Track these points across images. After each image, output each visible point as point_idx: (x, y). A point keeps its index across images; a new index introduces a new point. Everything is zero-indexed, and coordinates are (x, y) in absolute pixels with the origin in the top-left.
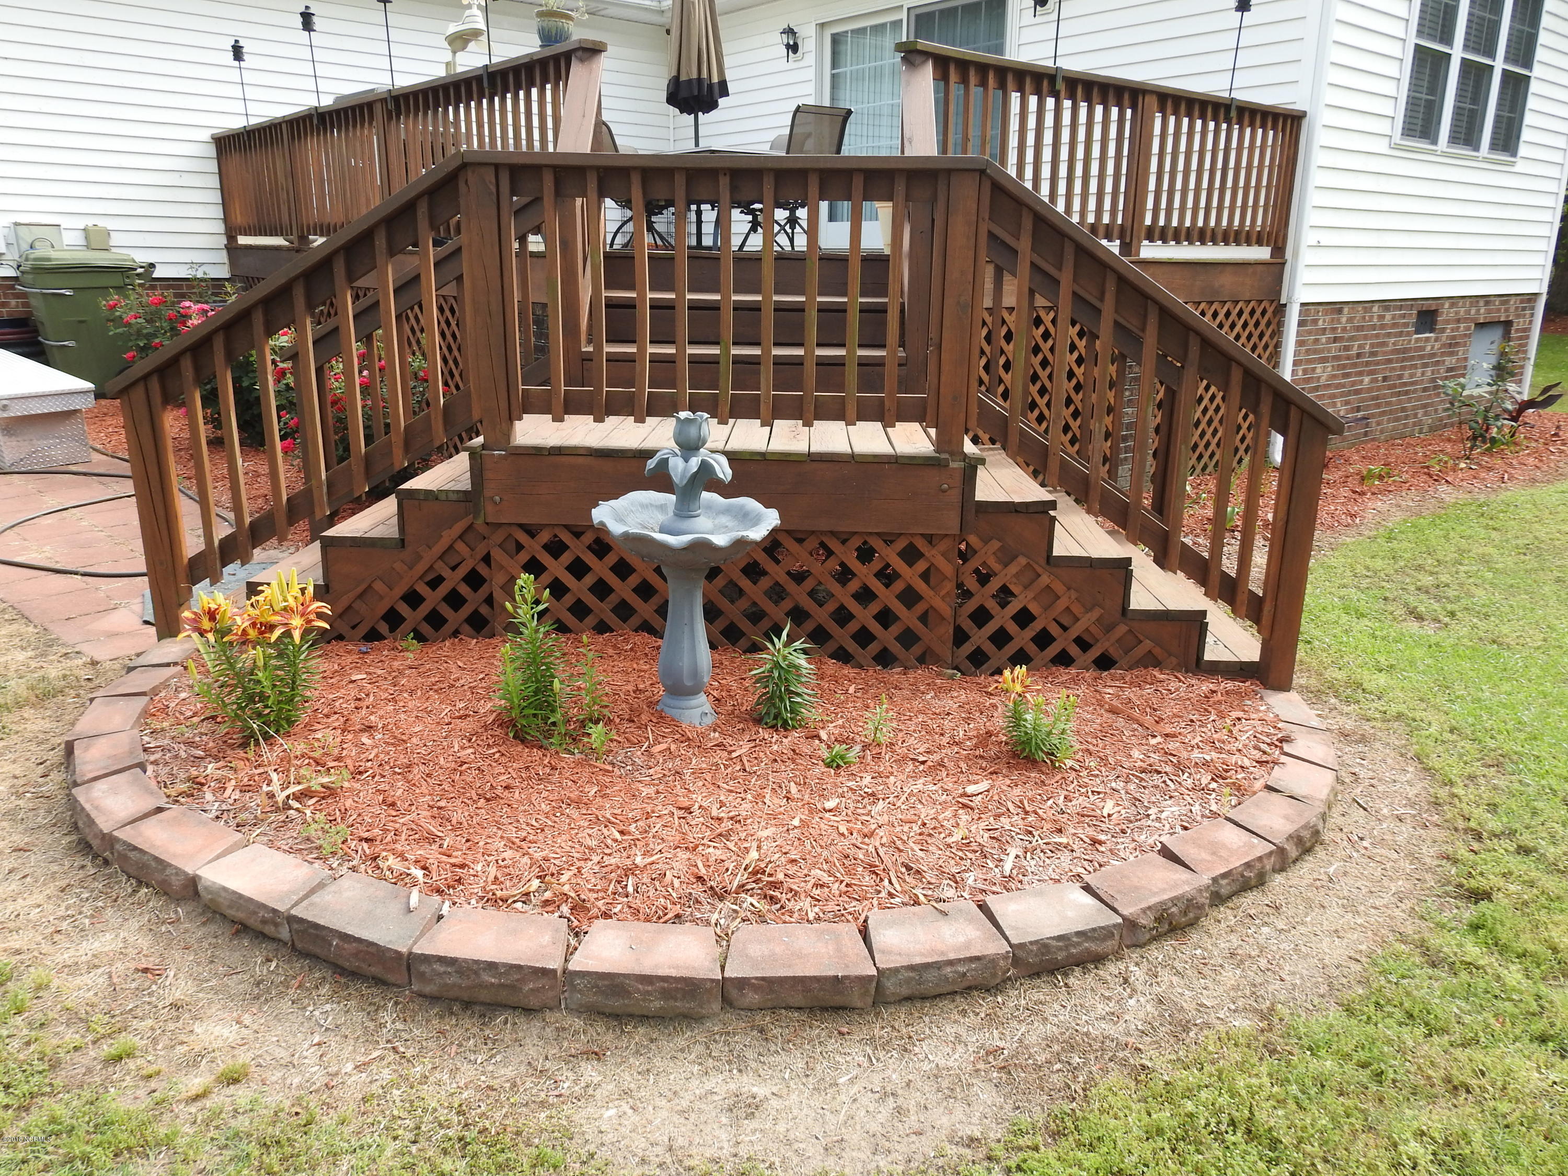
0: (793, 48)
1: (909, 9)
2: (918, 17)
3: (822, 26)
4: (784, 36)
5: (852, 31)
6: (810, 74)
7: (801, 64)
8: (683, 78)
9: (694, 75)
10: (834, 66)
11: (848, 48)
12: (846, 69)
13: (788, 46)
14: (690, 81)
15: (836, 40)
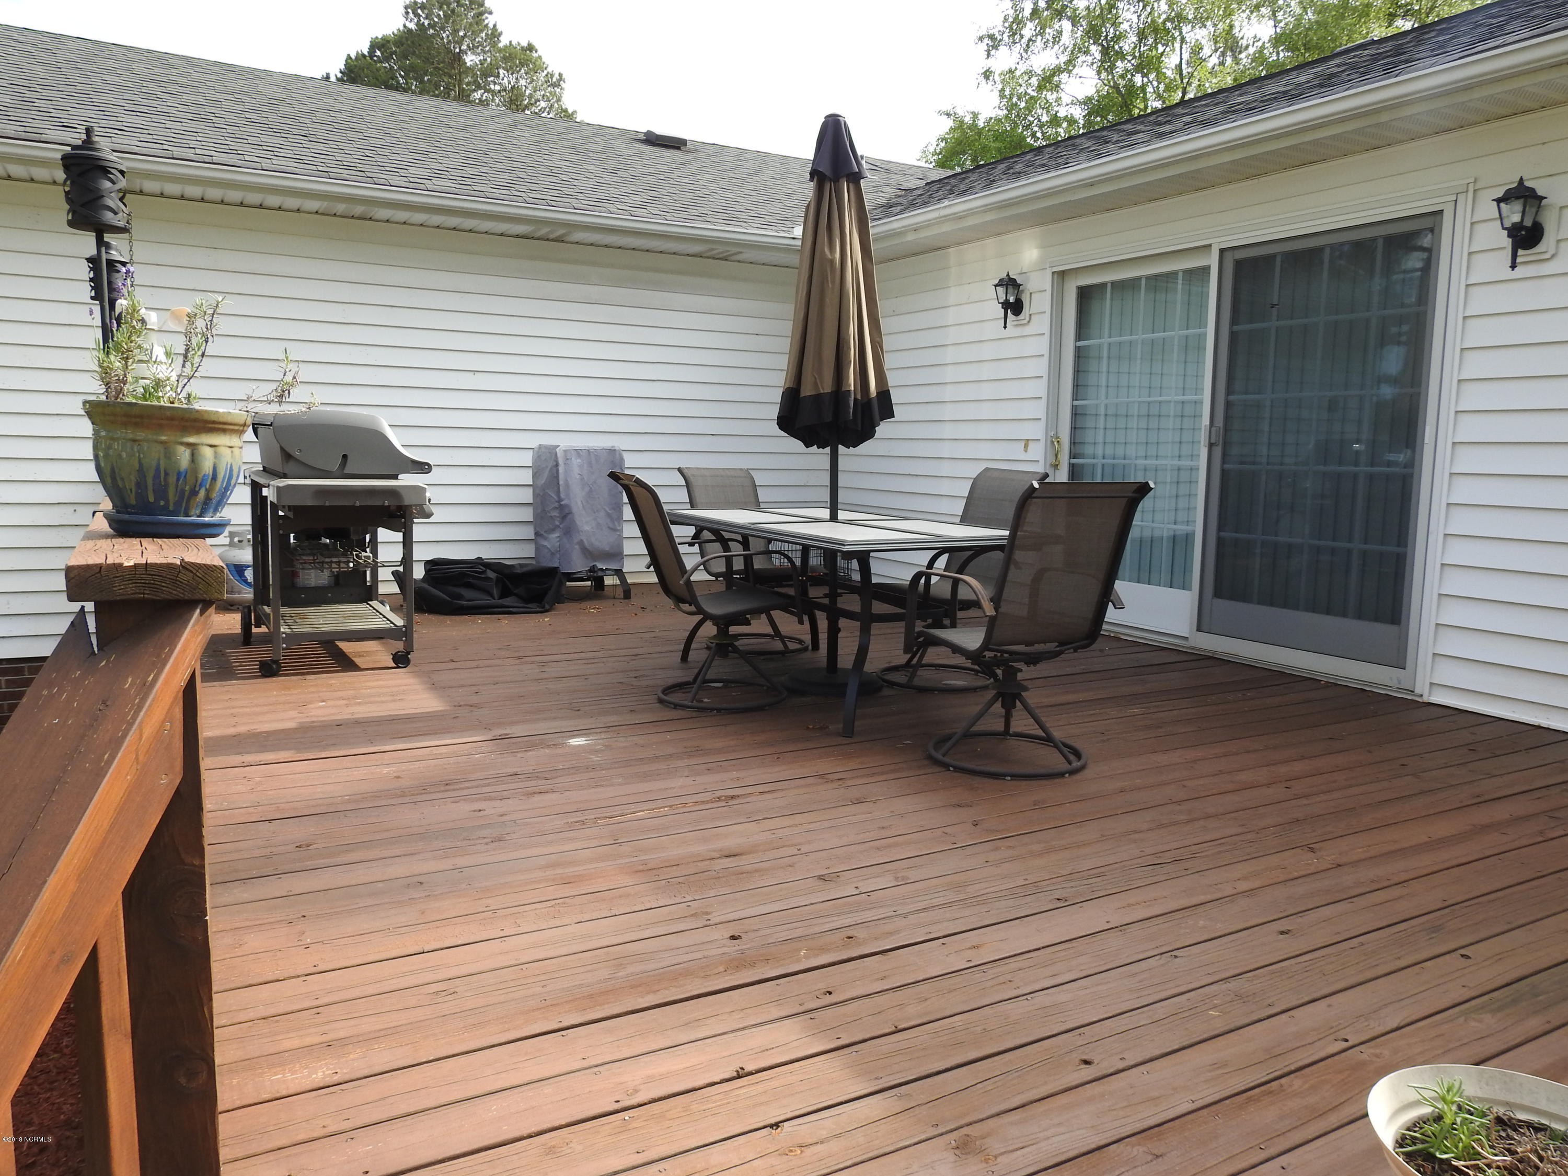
0: (1014, 307)
1: (1222, 251)
2: (1239, 264)
3: (1061, 276)
4: (1001, 290)
5: (1114, 284)
6: (1042, 346)
7: (1028, 330)
8: (807, 391)
9: (827, 387)
10: (1079, 336)
11: (1105, 308)
12: (1101, 341)
13: (1006, 305)
14: (818, 398)
15: (1085, 295)
